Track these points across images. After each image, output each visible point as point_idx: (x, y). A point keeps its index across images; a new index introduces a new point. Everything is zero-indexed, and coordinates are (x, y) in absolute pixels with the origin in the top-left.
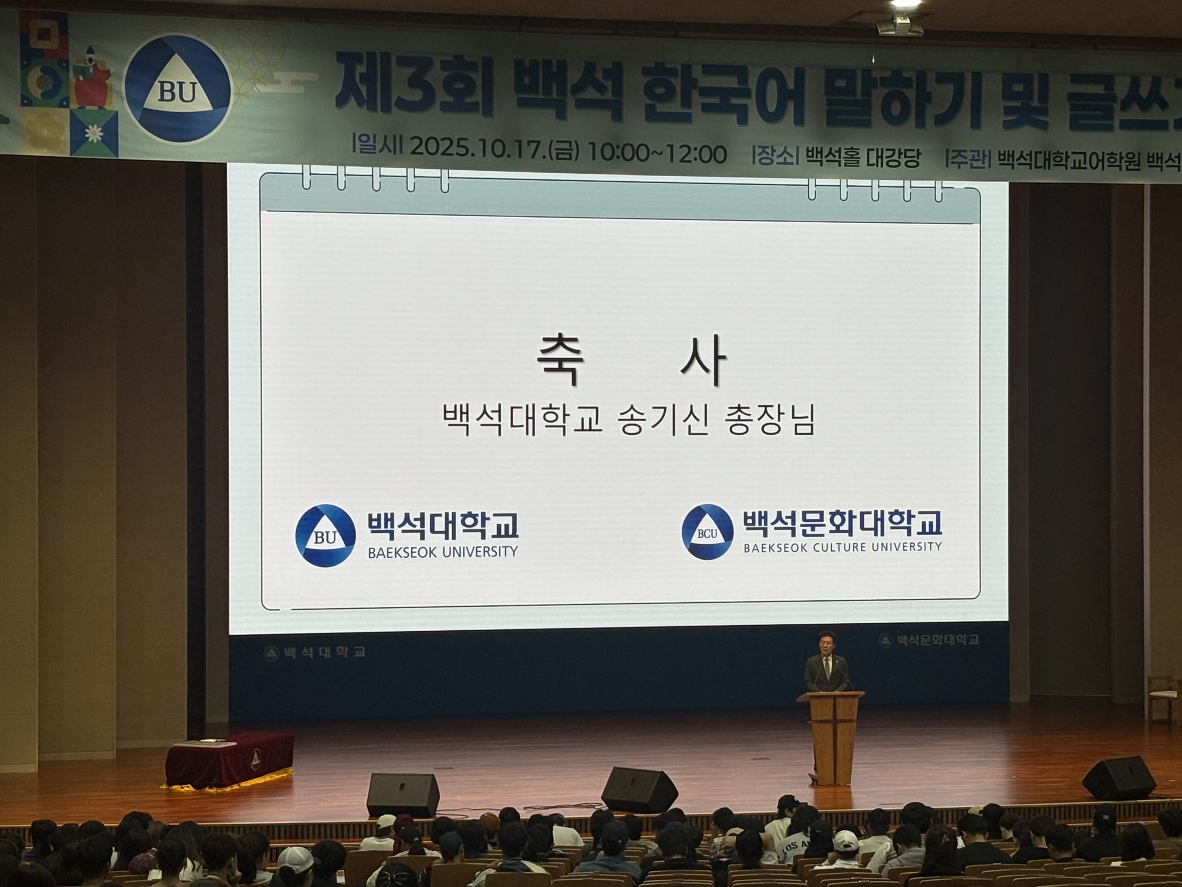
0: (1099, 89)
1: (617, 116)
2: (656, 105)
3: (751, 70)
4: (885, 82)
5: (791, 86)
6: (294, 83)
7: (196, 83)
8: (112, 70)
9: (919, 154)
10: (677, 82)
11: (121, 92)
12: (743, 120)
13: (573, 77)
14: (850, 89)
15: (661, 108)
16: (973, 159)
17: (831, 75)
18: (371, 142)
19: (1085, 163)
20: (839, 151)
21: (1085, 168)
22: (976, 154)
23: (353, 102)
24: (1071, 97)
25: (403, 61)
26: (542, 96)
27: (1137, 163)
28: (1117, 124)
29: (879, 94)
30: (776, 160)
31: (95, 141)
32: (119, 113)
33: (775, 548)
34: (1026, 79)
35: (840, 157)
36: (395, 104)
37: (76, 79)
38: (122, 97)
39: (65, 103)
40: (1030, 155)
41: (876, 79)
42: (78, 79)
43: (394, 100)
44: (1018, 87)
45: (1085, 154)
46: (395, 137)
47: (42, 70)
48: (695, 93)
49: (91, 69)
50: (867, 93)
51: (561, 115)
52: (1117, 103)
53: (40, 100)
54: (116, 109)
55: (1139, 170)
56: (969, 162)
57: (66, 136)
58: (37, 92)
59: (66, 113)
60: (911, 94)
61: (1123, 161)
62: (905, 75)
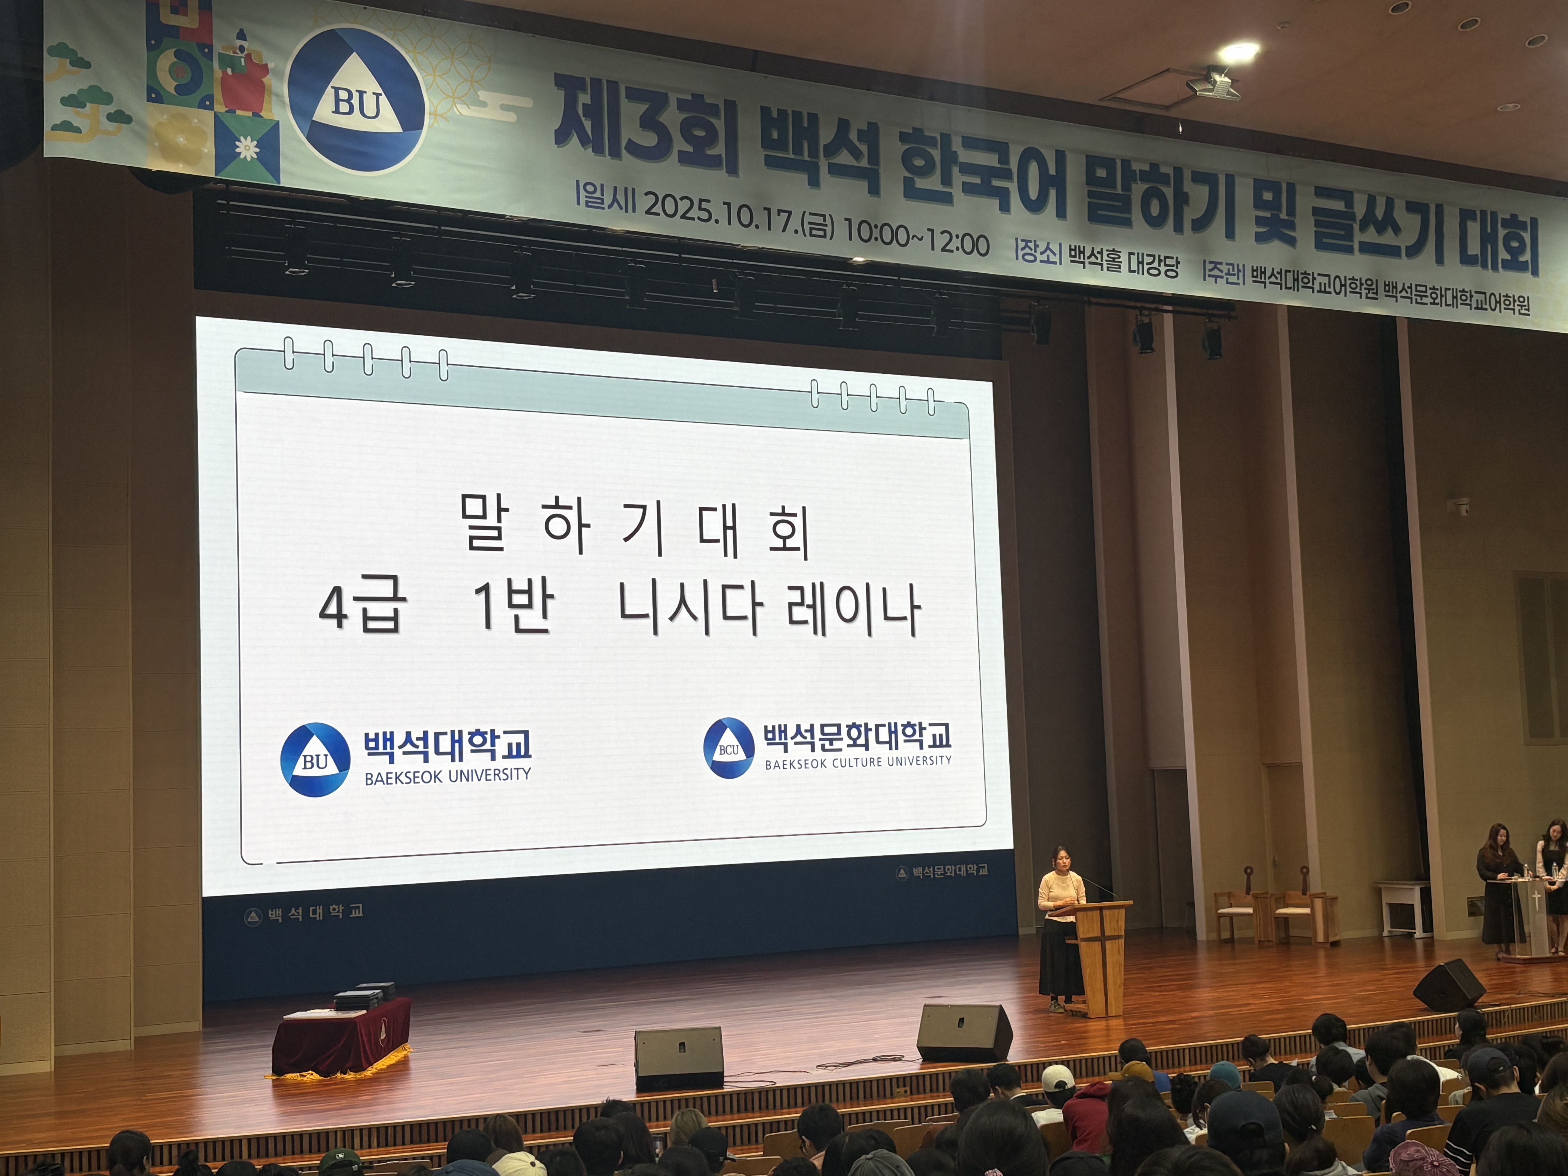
0: (1339, 205)
1: (874, 190)
2: (915, 179)
3: (1012, 148)
4: (1145, 176)
5: (1052, 171)
6: (504, 108)
7: (381, 94)
8: (271, 65)
9: (1178, 263)
10: (936, 154)
11: (283, 97)
12: (1005, 207)
13: (826, 135)
14: (1109, 181)
15: (921, 183)
16: (1228, 274)
17: (1093, 162)
18: (598, 194)
19: (1330, 287)
20: (1101, 253)
21: (1330, 293)
22: (1231, 267)
23: (575, 140)
24: (1316, 211)
25: (634, 95)
26: (792, 156)
27: (1375, 291)
28: (1356, 246)
29: (1139, 189)
30: (1040, 257)
31: (249, 159)
32: (280, 123)
33: (796, 764)
34: (1274, 186)
35: (1102, 260)
36: (625, 149)
37: (223, 72)
38: (284, 103)
39: (208, 103)
40: (1280, 273)
41: (1135, 171)
42: (225, 72)
43: (624, 143)
44: (1268, 196)
45: (1329, 276)
46: (626, 189)
47: (177, 54)
48: (955, 170)
49: (243, 60)
50: (1127, 187)
51: (814, 182)
52: (1356, 223)
53: (174, 95)
54: (277, 119)
55: (1377, 299)
56: (1225, 277)
57: (209, 148)
58: (169, 85)
59: (208, 117)
60: (1169, 192)
61: (1363, 287)
62: (1163, 170)
